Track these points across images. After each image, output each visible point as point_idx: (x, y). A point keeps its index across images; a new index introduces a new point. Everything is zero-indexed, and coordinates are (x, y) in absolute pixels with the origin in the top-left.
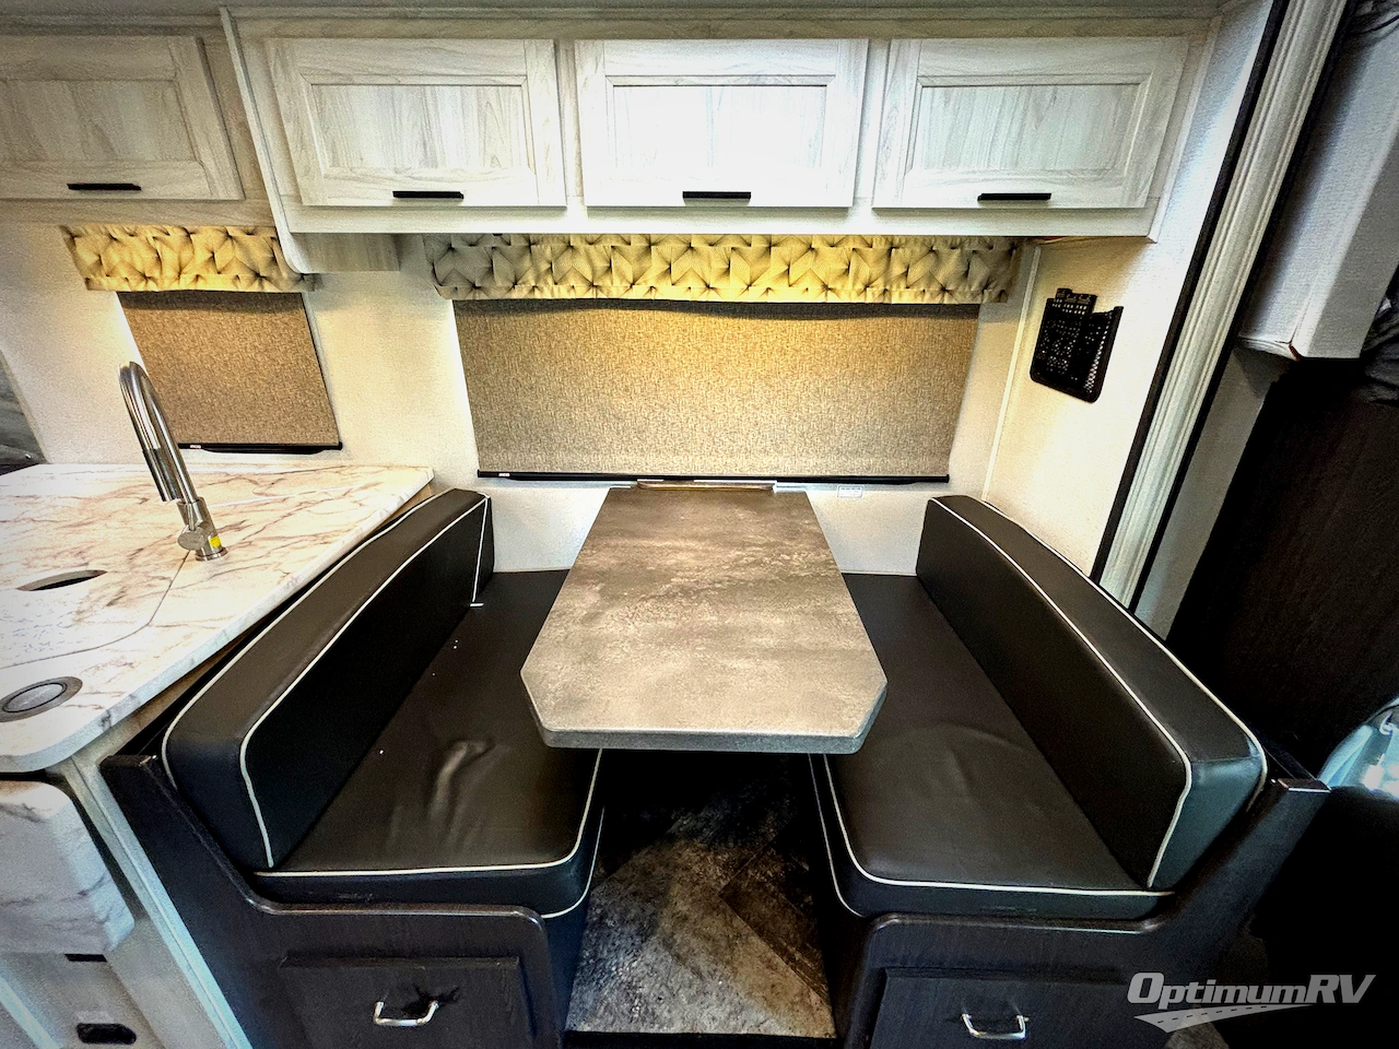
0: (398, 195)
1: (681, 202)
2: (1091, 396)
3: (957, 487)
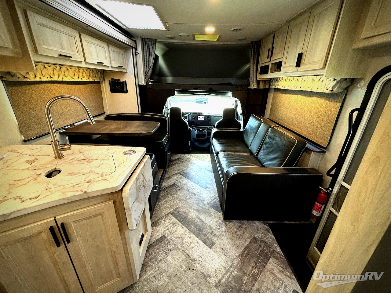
0: (59, 55)
1: (96, 63)
2: (126, 92)
3: (106, 114)
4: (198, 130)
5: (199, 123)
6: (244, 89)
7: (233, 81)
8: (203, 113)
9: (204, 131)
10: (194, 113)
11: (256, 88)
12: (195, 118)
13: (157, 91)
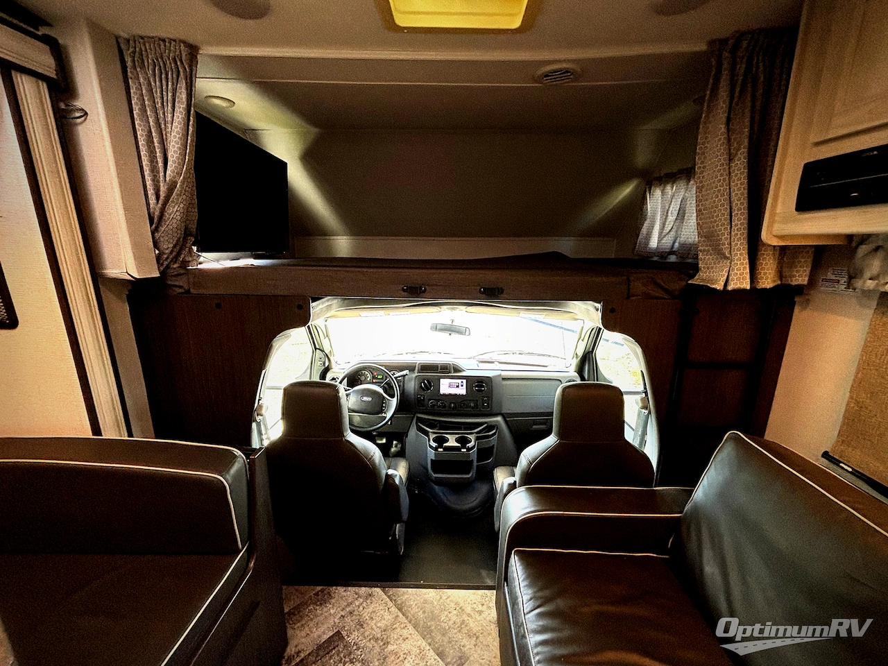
2: (11, 323)
4: (441, 441)
5: (445, 407)
6: (666, 291)
7: (566, 246)
8: (461, 363)
9: (464, 447)
10: (425, 368)
11: (748, 287)
12: (427, 388)
13: (218, 306)
